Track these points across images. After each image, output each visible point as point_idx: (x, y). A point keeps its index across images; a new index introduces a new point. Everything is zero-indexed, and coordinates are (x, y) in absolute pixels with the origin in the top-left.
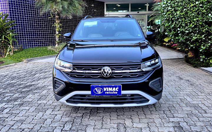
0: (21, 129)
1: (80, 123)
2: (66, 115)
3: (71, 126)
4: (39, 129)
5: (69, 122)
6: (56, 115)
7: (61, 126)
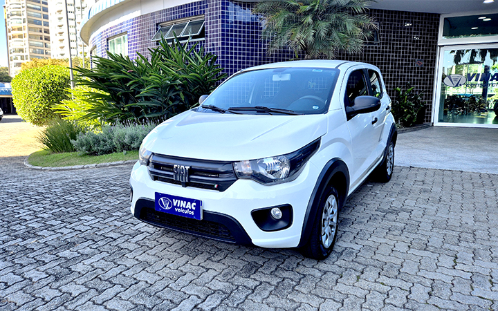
0: (135, 279)
1: (239, 302)
2: (225, 275)
3: (218, 302)
4: (161, 289)
5: (221, 293)
6: (208, 270)
7: (199, 298)
